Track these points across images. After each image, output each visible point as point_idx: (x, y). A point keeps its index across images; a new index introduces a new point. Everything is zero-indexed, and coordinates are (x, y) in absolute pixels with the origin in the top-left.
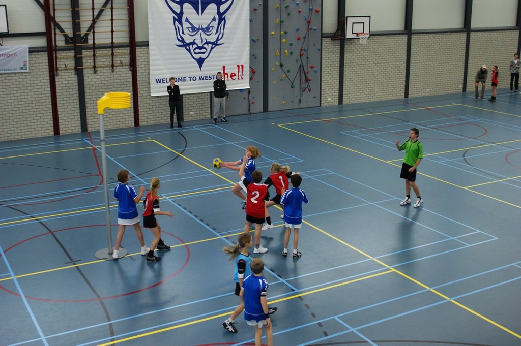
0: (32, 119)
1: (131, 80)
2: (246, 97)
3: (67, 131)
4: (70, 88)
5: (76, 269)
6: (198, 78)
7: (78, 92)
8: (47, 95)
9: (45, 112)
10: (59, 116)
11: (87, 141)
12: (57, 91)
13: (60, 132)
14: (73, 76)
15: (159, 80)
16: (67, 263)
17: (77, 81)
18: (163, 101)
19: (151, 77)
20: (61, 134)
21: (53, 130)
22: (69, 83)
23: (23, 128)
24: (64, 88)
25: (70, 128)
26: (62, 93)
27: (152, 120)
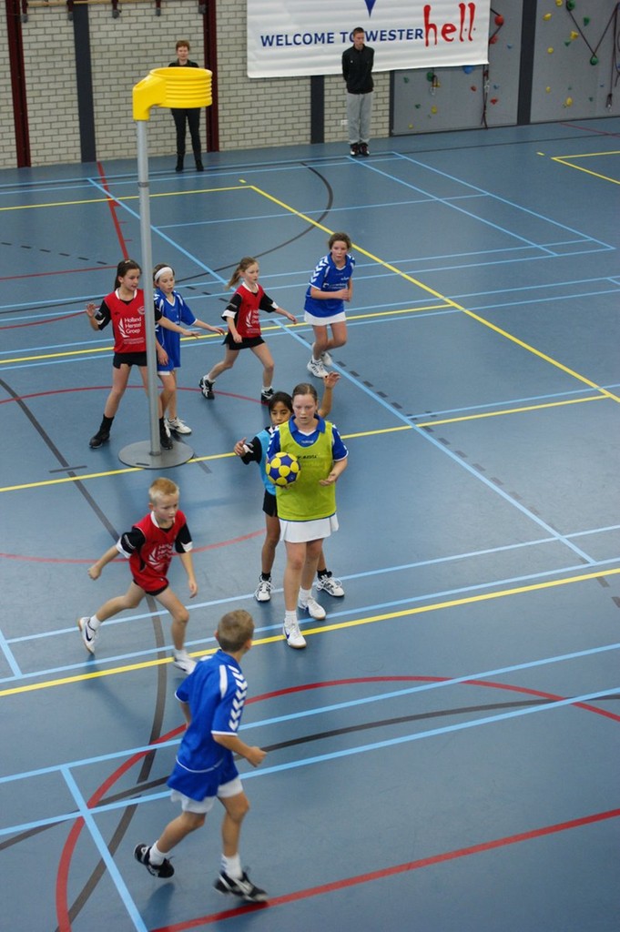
1: (202, 36)
2: (479, 86)
3: (48, 159)
4: (56, 52)
5: (75, 485)
7: (74, 64)
10: (30, 121)
11: (95, 184)
12: (26, 60)
13: (32, 159)
14: (64, 23)
15: (268, 37)
16: (54, 472)
17: (72, 37)
18: (275, 90)
19: (249, 32)
20: (33, 165)
21: (15, 155)
22: (53, 41)
24: (41, 52)
25: (56, 151)
26: (38, 63)
27: (248, 136)
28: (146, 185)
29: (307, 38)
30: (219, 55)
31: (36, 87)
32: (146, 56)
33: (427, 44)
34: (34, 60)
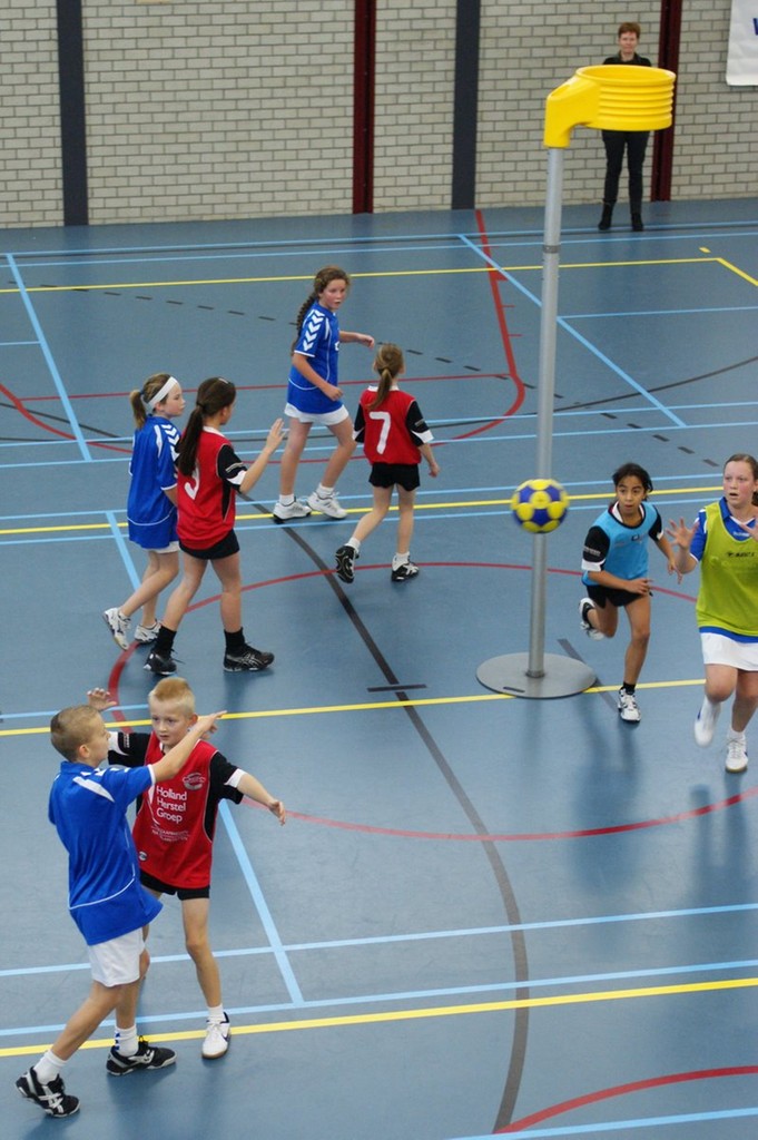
0: (280, 145)
3: (400, 201)
4: (427, 36)
5: (405, 713)
7: (452, 55)
8: (339, 59)
9: (329, 123)
10: (377, 142)
11: (470, 244)
12: (379, 47)
13: (376, 202)
16: (375, 691)
17: (453, 13)
19: (735, 12)
20: (376, 211)
21: (350, 193)
22: (423, 18)
23: (244, 177)
25: (413, 191)
26: (397, 52)
27: (718, 179)
28: (555, 250)
30: (682, 47)
31: (391, 89)
32: (566, 46)
34: (391, 47)
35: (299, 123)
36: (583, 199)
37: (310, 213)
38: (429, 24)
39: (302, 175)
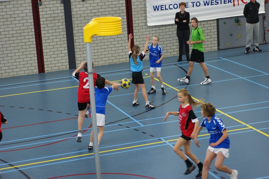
1: (125, 8)
3: (53, 68)
4: (56, 18)
6: (202, 3)
7: (64, 24)
8: (29, 27)
9: (28, 47)
10: (44, 51)
12: (41, 23)
13: (46, 69)
14: (59, 5)
15: (156, 7)
17: (63, 11)
18: (161, 31)
19: (147, 5)
20: (46, 72)
21: (37, 67)
22: (54, 13)
24: (49, 19)
25: (57, 65)
26: (47, 24)
29: (176, 6)
30: (133, 16)
31: (46, 35)
33: (234, 5)
34: (45, 23)
35: (19, 48)
36: (109, 63)
37: (25, 74)
38: (56, 15)
39: (21, 63)
